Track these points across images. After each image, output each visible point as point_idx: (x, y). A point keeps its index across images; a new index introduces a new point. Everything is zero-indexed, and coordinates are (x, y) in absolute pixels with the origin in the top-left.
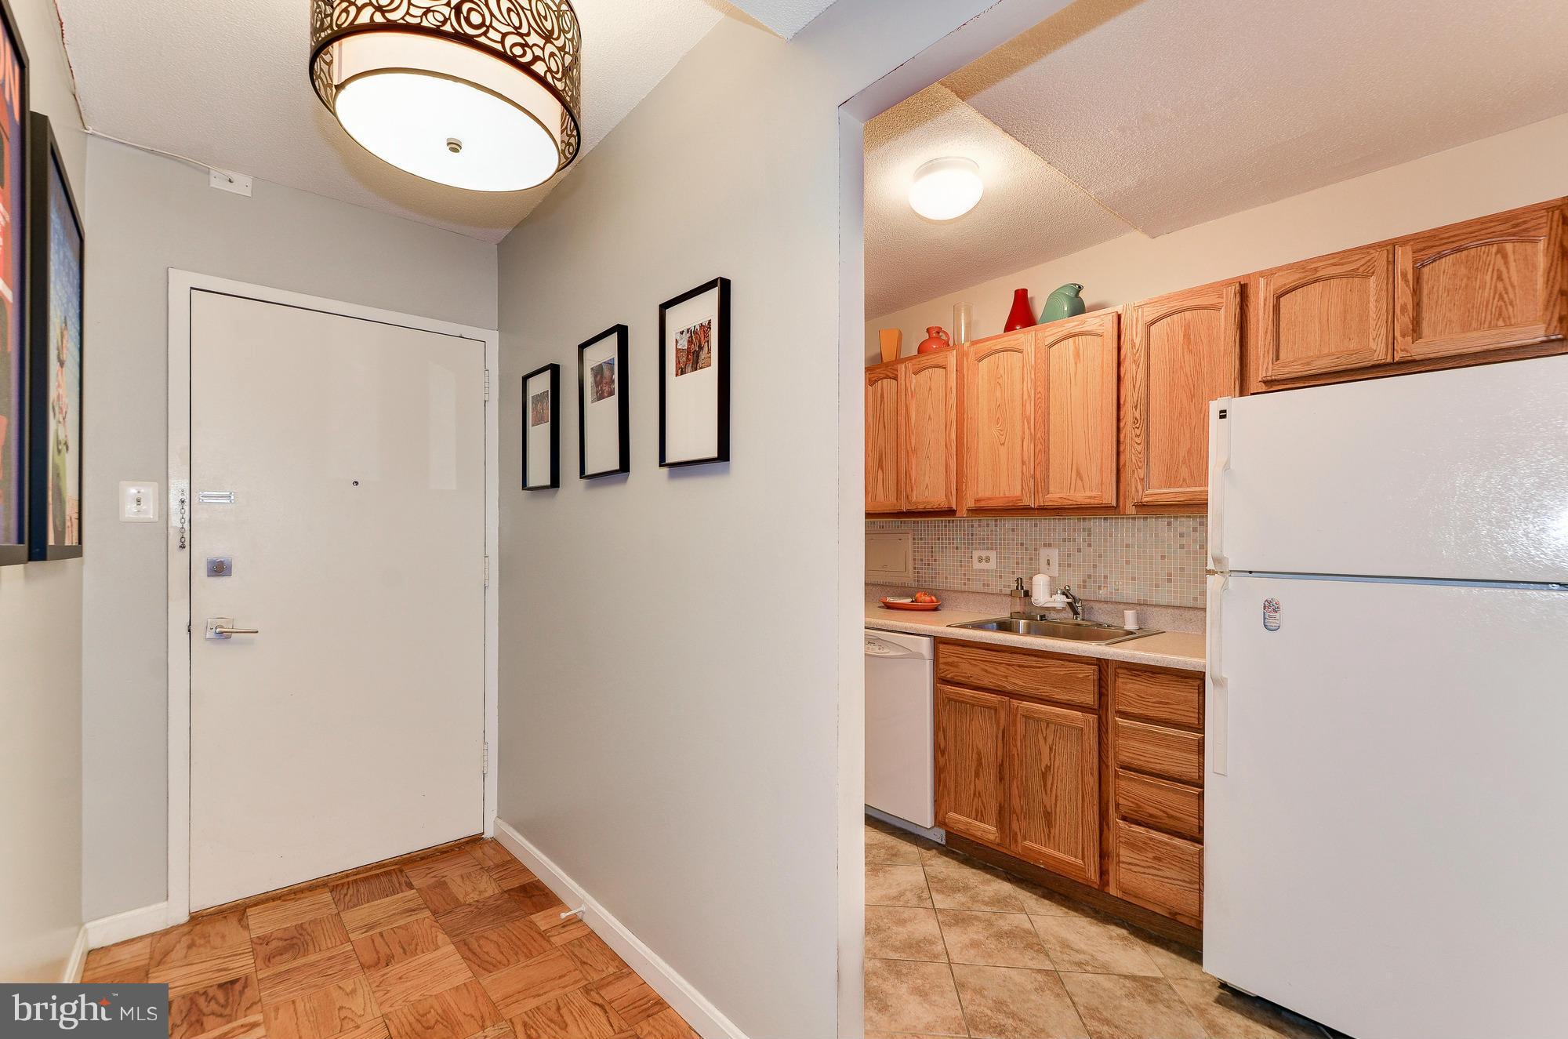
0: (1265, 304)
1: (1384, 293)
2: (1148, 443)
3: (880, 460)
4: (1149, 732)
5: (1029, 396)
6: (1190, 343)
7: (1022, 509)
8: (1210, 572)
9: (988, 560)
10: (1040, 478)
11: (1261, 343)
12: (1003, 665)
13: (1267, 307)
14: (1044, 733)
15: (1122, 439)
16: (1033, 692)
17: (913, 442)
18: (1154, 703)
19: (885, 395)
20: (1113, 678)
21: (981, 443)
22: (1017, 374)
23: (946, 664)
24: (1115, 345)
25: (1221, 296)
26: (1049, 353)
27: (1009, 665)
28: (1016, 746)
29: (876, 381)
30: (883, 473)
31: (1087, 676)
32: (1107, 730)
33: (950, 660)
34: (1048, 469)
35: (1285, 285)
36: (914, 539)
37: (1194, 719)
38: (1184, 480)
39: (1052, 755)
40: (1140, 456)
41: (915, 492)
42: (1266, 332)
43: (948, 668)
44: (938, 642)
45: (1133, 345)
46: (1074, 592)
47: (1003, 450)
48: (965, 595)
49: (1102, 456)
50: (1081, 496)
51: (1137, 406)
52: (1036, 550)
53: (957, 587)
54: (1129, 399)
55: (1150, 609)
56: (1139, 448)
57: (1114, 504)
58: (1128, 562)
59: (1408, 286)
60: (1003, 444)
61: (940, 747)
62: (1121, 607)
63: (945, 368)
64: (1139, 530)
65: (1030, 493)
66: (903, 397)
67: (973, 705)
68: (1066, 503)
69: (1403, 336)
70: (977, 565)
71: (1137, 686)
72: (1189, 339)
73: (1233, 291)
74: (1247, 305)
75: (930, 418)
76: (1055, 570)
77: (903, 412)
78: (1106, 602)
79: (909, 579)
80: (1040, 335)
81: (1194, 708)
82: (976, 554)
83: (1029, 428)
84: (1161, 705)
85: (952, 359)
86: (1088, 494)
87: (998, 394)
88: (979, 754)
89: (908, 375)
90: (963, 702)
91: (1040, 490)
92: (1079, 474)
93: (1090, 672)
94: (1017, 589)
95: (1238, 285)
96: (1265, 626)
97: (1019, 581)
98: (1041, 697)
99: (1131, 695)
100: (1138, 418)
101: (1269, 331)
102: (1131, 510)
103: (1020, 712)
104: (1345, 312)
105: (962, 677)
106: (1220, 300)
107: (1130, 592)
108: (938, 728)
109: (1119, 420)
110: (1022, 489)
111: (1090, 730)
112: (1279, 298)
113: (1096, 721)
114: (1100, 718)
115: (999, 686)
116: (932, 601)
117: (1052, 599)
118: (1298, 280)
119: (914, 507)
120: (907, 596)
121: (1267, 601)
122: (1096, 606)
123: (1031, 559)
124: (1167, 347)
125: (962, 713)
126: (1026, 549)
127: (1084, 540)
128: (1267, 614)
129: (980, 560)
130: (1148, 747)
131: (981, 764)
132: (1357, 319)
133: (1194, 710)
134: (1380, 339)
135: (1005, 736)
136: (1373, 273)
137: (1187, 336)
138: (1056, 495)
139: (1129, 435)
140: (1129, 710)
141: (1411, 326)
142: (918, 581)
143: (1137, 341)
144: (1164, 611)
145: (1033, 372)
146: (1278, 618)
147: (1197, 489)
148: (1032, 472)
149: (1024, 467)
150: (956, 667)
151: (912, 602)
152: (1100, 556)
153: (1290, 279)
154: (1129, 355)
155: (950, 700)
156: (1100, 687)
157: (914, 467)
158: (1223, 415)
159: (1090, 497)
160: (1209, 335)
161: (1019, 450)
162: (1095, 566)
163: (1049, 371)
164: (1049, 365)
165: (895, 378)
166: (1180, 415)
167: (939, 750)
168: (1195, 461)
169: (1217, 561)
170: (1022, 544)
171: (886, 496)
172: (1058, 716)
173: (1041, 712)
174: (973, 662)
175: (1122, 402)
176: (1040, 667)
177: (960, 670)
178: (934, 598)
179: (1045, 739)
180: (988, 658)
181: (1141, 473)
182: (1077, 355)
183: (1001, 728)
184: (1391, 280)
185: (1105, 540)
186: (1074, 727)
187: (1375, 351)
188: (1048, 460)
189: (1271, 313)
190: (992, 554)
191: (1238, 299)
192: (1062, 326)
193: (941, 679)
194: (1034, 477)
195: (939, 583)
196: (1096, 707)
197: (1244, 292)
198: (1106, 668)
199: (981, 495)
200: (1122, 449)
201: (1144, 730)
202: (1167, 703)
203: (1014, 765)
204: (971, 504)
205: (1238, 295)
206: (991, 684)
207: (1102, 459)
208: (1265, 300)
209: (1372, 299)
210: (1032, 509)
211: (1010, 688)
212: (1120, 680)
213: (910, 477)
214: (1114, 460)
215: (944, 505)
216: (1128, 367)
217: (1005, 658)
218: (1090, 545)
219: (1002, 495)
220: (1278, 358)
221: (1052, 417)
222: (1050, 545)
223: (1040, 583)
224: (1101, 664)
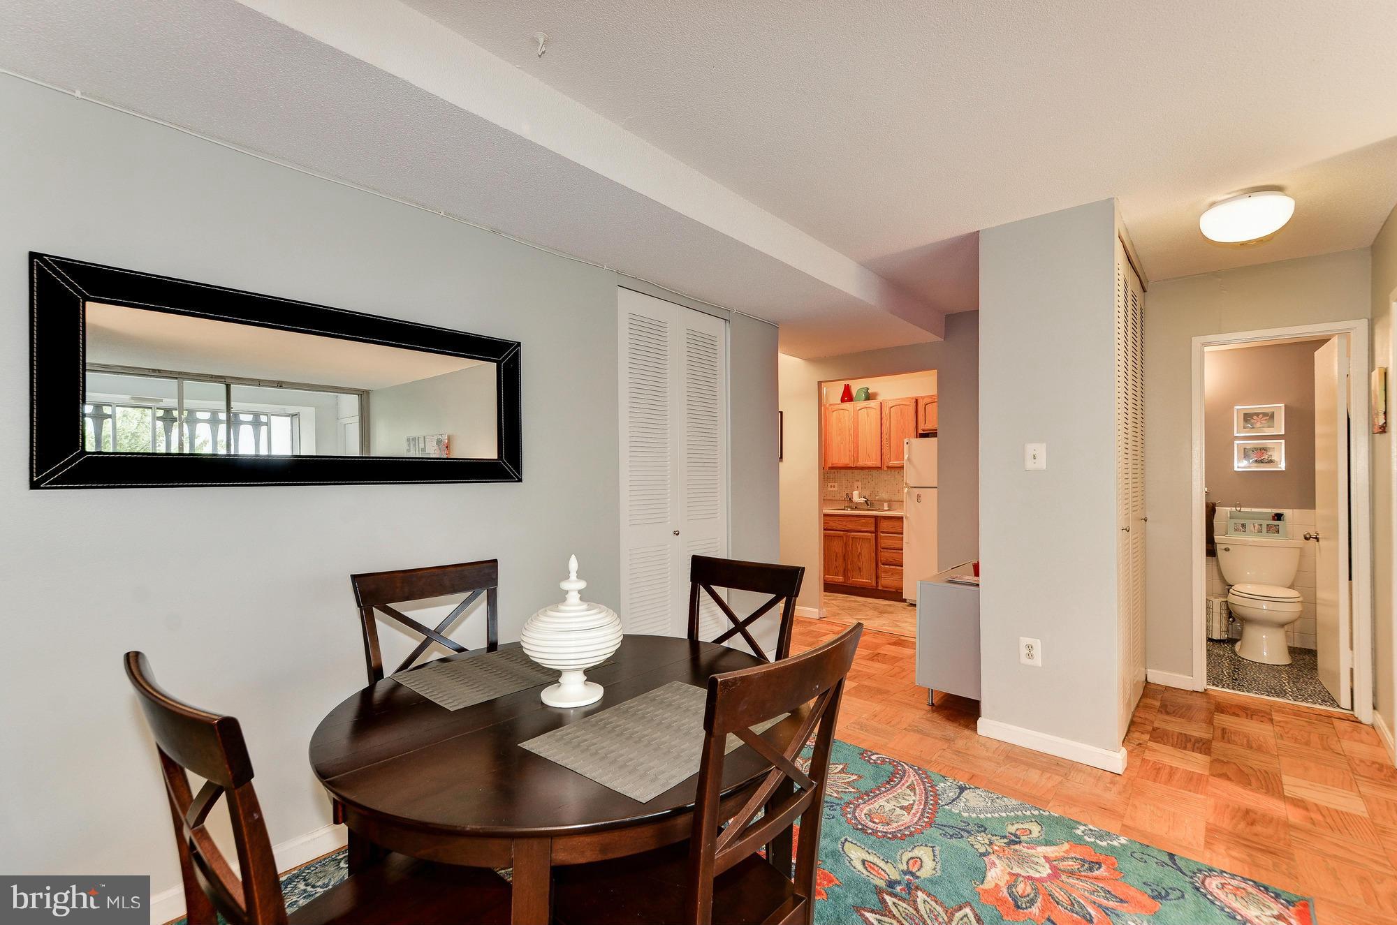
2: (890, 447)
4: (888, 536)
5: (851, 427)
7: (849, 468)
8: (904, 487)
10: (856, 456)
11: (921, 420)
13: (923, 408)
14: (858, 542)
15: (882, 445)
16: (857, 529)
21: (834, 444)
22: (847, 419)
23: (827, 522)
24: (880, 412)
25: (910, 402)
26: (858, 413)
27: (847, 521)
28: (849, 548)
31: (872, 522)
32: (877, 537)
34: (858, 454)
39: (861, 549)
42: (923, 415)
43: (828, 524)
45: (886, 414)
46: (867, 495)
47: (842, 446)
50: (869, 464)
51: (887, 434)
52: (853, 482)
54: (884, 431)
55: (892, 502)
56: (887, 451)
57: (880, 466)
58: (885, 486)
60: (842, 444)
62: (883, 500)
64: (888, 475)
65: (852, 462)
67: (836, 536)
68: (863, 466)
70: (830, 489)
71: (884, 523)
72: (902, 415)
73: (914, 401)
74: (918, 406)
76: (860, 489)
78: (878, 499)
80: (854, 405)
81: (900, 527)
82: (830, 485)
83: (851, 439)
84: (891, 528)
87: (840, 425)
88: (838, 552)
90: (833, 535)
91: (855, 461)
92: (868, 456)
93: (873, 520)
94: (848, 496)
95: (915, 399)
96: (917, 503)
97: (849, 493)
99: (884, 526)
100: (887, 438)
102: (886, 468)
103: (851, 536)
105: (834, 527)
106: (910, 404)
109: (881, 438)
110: (849, 460)
111: (873, 538)
112: (926, 406)
113: (875, 535)
115: (844, 529)
117: (860, 498)
121: (918, 495)
122: (873, 499)
123: (852, 486)
124: (895, 416)
125: (833, 539)
126: (850, 482)
127: (870, 479)
130: (888, 541)
131: (838, 555)
135: (846, 545)
137: (901, 413)
138: (861, 463)
139: (885, 444)
140: (883, 530)
145: (852, 419)
146: (921, 500)
148: (853, 455)
149: (850, 452)
150: (832, 524)
152: (876, 484)
154: (884, 417)
156: (875, 523)
158: (909, 443)
159: (872, 464)
161: (848, 446)
162: (874, 489)
163: (858, 419)
164: (858, 417)
169: (906, 484)
170: (849, 480)
172: (863, 536)
173: (857, 535)
174: (837, 521)
175: (882, 432)
179: (858, 544)
181: (887, 458)
182: (867, 414)
183: (844, 543)
185: (877, 479)
186: (868, 539)
188: (858, 450)
189: (924, 410)
190: (836, 485)
191: (915, 404)
192: (863, 403)
193: (826, 529)
196: (875, 531)
197: (917, 402)
198: (878, 518)
199: (834, 462)
200: (882, 448)
202: (893, 527)
203: (848, 555)
204: (830, 466)
206: (842, 528)
207: (876, 452)
208: (923, 406)
210: (852, 467)
211: (848, 529)
212: (881, 521)
214: (880, 451)
216: (884, 420)
217: (846, 519)
218: (872, 481)
219: (841, 462)
221: (859, 435)
222: (858, 481)
223: (856, 493)
224: (876, 517)
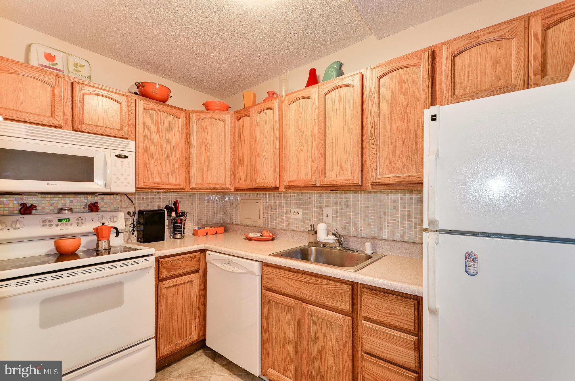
0: (446, 61)
1: (522, 48)
2: (379, 147)
3: (243, 161)
4: (383, 332)
5: (315, 123)
6: (402, 88)
7: (312, 187)
8: (426, 230)
9: (298, 213)
10: (321, 170)
11: (444, 85)
12: (298, 281)
13: (448, 63)
14: (321, 325)
15: (364, 146)
16: (315, 300)
17: (258, 150)
18: (386, 313)
19: (245, 127)
20: (360, 294)
21: (291, 151)
23: (268, 278)
24: (360, 91)
25: (420, 58)
26: (325, 99)
27: (301, 281)
28: (304, 332)
29: (240, 118)
30: (244, 167)
31: (345, 292)
32: (357, 327)
33: (270, 276)
34: (325, 164)
35: (459, 48)
36: (264, 202)
37: (411, 327)
38: (399, 169)
39: (325, 340)
40: (374, 155)
41: (259, 177)
42: (447, 78)
43: (268, 281)
44: (264, 265)
45: (370, 91)
46: (340, 232)
47: (302, 154)
48: (287, 232)
49: (353, 156)
50: (343, 179)
51: (372, 126)
52: (321, 208)
53: (283, 227)
54: (368, 123)
55: (378, 241)
56: (374, 151)
57: (360, 184)
58: (367, 216)
59: (538, 42)
60: (302, 151)
61: (264, 329)
62: (364, 240)
63: (273, 109)
64: (372, 198)
65: (316, 177)
66: (253, 126)
67: (282, 304)
68: (334, 183)
69: (535, 75)
70: (293, 216)
71: (375, 301)
72: (402, 85)
73: (427, 54)
74: (435, 64)
75: (266, 137)
76: (330, 220)
77: (253, 134)
78: (356, 237)
79: (261, 223)
80: (321, 88)
81: (411, 319)
82: (293, 210)
83: (315, 141)
84: (390, 315)
85: (276, 104)
86: (346, 178)
87: (300, 123)
88: (285, 334)
89: (255, 114)
90: (276, 302)
91: (321, 175)
92: (341, 167)
93: (347, 289)
94: (311, 230)
95: (430, 51)
96: (466, 272)
97: (313, 225)
98: (319, 303)
99: (372, 307)
100: (373, 133)
101: (449, 77)
102: (369, 187)
103: (307, 311)
104: (496, 62)
105: (276, 287)
106: (419, 61)
107: (368, 232)
108: (264, 317)
109: (362, 135)
110: (312, 175)
111: (347, 327)
112: (454, 57)
113: (351, 322)
114: (353, 319)
115: (296, 294)
116: (270, 236)
117: (327, 238)
118: (467, 44)
119: (258, 186)
120: (258, 232)
121: (467, 253)
122: (351, 239)
123: (319, 213)
124: (389, 91)
125: (276, 309)
126: (317, 208)
127: (345, 204)
128: (468, 263)
129: (295, 213)
130: (383, 342)
131: (286, 340)
132: (504, 67)
133: (412, 321)
134: (519, 78)
135: (299, 324)
136: (515, 36)
137: (400, 83)
138: (330, 178)
139: (368, 144)
140: (370, 316)
141: (540, 68)
142: (266, 224)
143: (372, 88)
144: (385, 243)
145: (317, 109)
146: (476, 266)
147: (407, 175)
148: (317, 166)
149: (313, 163)
150: (273, 280)
151: (261, 236)
152: (353, 212)
153: (461, 45)
154: (368, 97)
155: (269, 300)
156: (353, 299)
157: (258, 163)
158: (434, 118)
159: (347, 180)
160: (413, 83)
161: (310, 154)
162: (350, 218)
163: (325, 108)
164: (325, 105)
165: (249, 116)
166: (397, 131)
167: (264, 331)
168: (405, 158)
169: (432, 223)
170: (315, 206)
171: (245, 180)
172: (329, 316)
173: (319, 313)
174: (282, 278)
175: (364, 125)
176: (318, 284)
177: (275, 283)
178: (271, 234)
179: (321, 329)
180: (289, 276)
181: (375, 165)
182: (340, 99)
183: (297, 320)
184: (527, 39)
185: (355, 204)
186: (336, 324)
187: (516, 85)
188: (325, 159)
189: (450, 66)
190: (300, 211)
191: (430, 59)
192: (332, 82)
193: (266, 288)
194: (318, 168)
195: (275, 226)
196: (350, 312)
197: (433, 55)
198: (356, 287)
199: (291, 179)
200: (364, 152)
201: (380, 331)
202: (394, 314)
203: (303, 344)
204: (286, 184)
205: (430, 57)
206: (291, 292)
207: (354, 158)
208: (447, 58)
209: (514, 53)
210: (317, 186)
211: (301, 296)
212: (365, 296)
213: (256, 169)
214: (360, 158)
215: (273, 185)
216: (367, 103)
218: (348, 206)
219: (302, 179)
220: (454, 94)
221: (327, 135)
222: (328, 206)
223: (321, 228)
224: (353, 285)
